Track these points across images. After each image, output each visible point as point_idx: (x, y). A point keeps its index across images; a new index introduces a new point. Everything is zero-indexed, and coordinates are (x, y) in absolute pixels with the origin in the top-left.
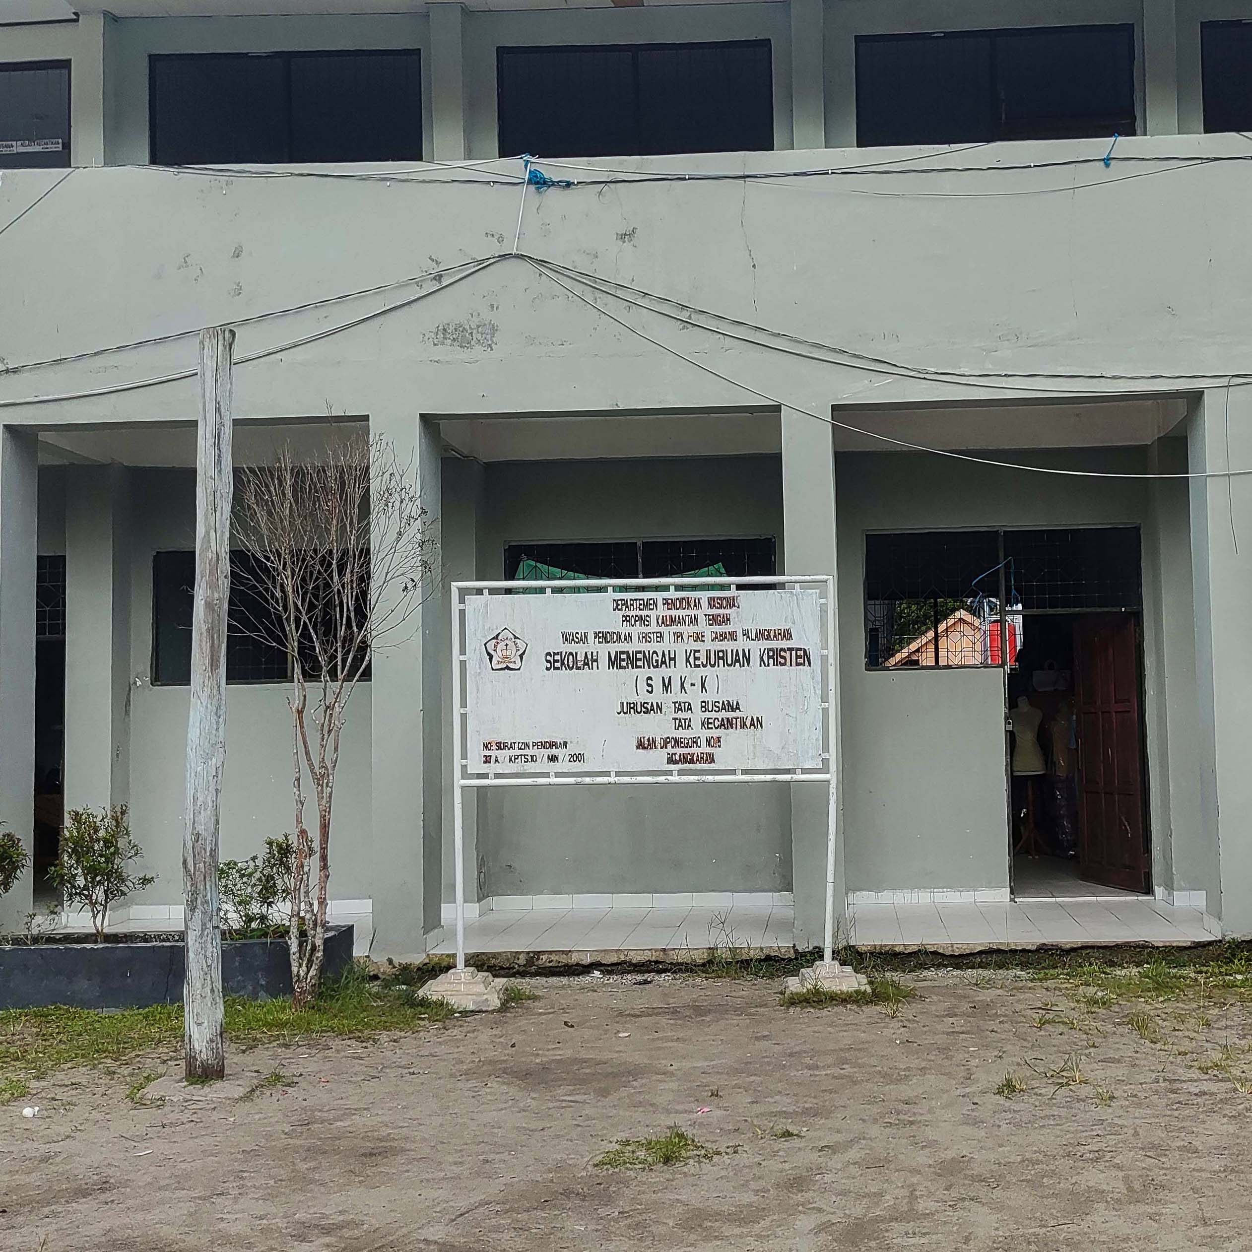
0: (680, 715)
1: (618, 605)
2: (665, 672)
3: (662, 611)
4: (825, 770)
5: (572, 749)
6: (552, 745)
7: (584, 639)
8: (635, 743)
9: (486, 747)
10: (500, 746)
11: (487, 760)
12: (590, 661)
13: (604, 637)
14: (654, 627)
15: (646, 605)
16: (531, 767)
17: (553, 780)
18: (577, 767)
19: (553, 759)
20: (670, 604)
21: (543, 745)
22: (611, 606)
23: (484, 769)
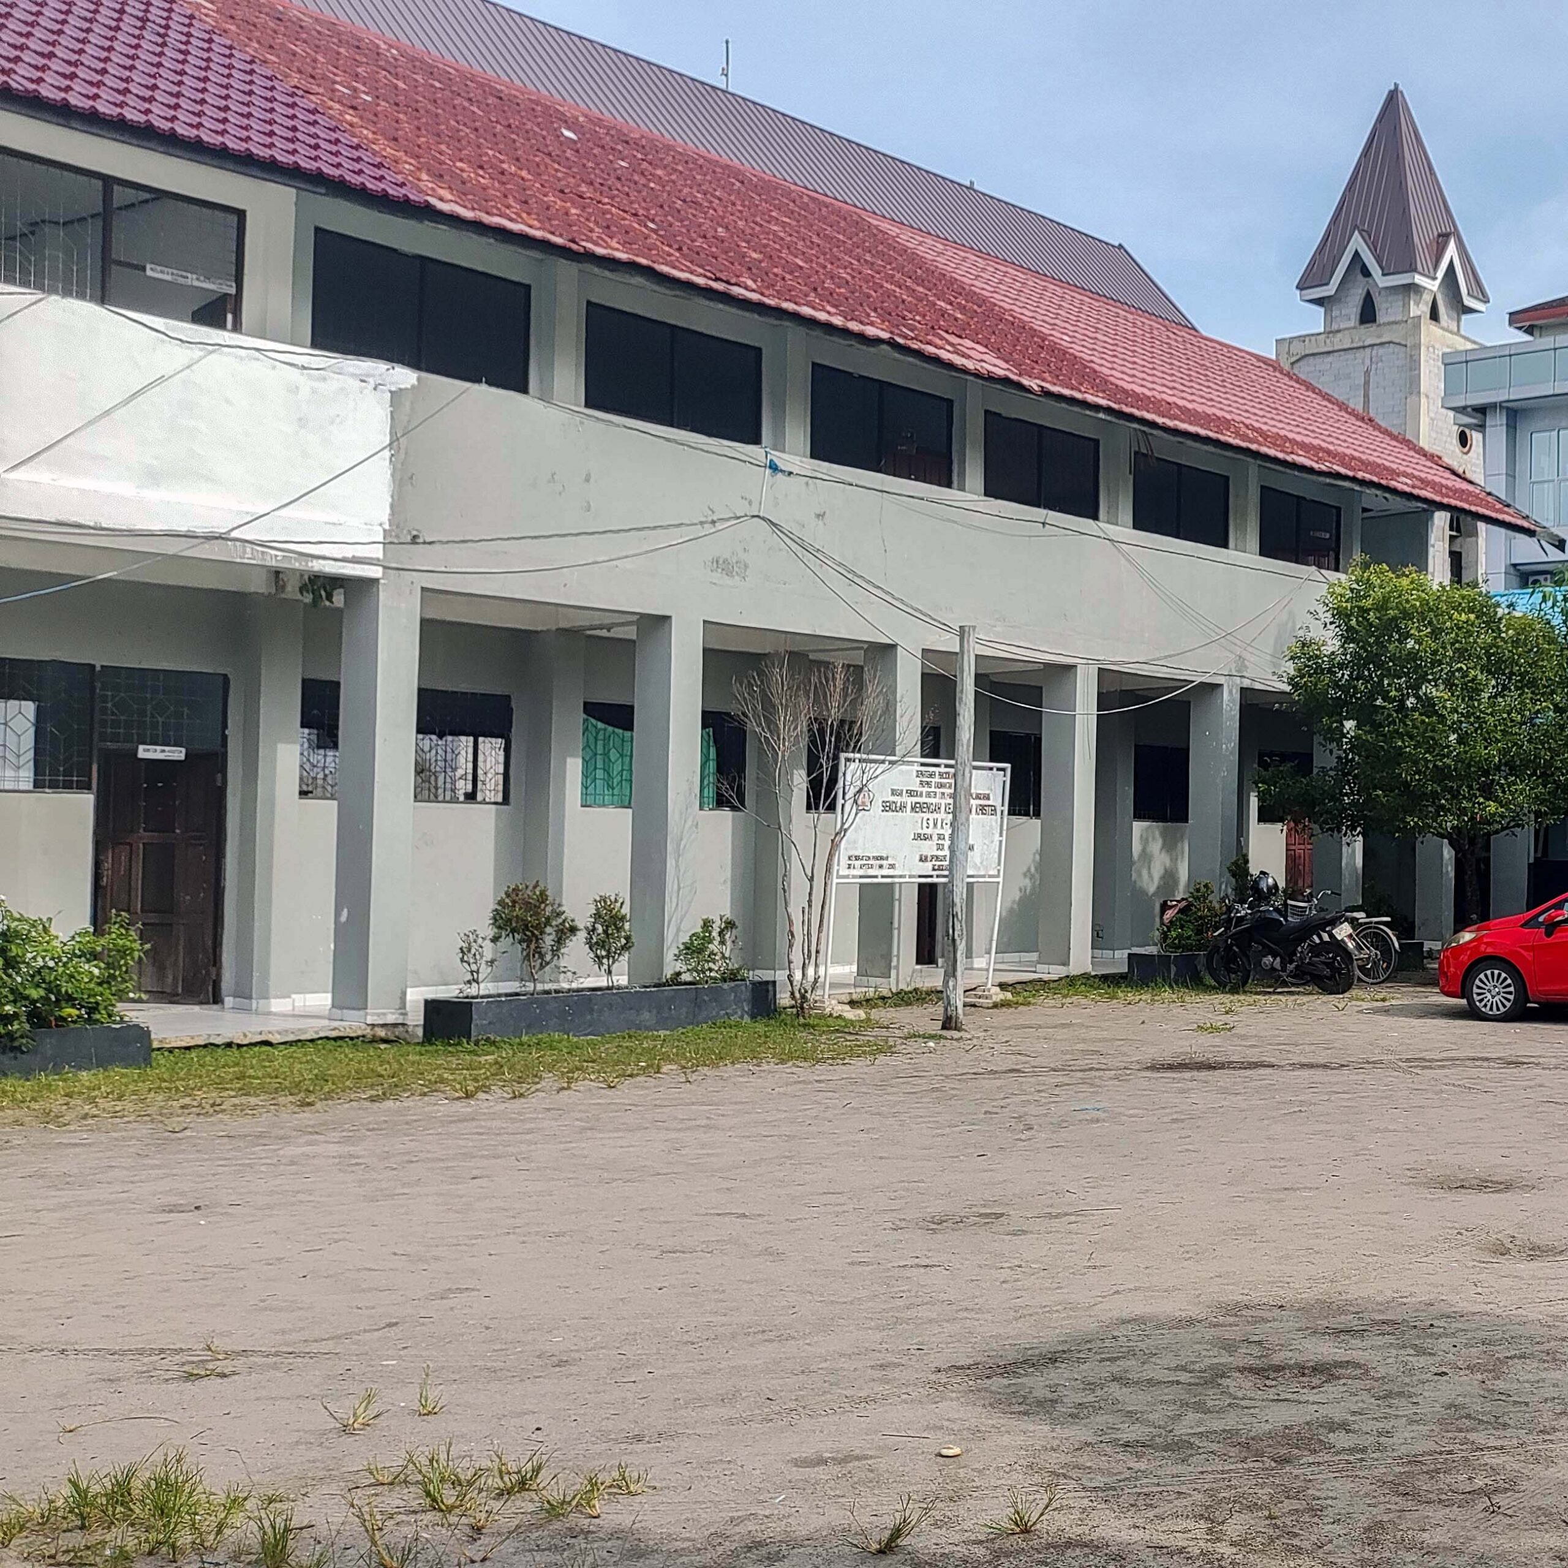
0: (940, 842)
1: (920, 774)
2: (935, 815)
3: (937, 779)
4: (998, 876)
5: (890, 861)
6: (882, 858)
7: (901, 794)
8: (918, 858)
9: (849, 858)
10: (857, 858)
11: (849, 867)
12: (902, 807)
13: (911, 793)
14: (933, 789)
15: (931, 776)
16: (871, 872)
17: (880, 880)
18: (891, 872)
19: (881, 867)
20: (941, 775)
21: (876, 858)
22: (915, 774)
23: (847, 872)
